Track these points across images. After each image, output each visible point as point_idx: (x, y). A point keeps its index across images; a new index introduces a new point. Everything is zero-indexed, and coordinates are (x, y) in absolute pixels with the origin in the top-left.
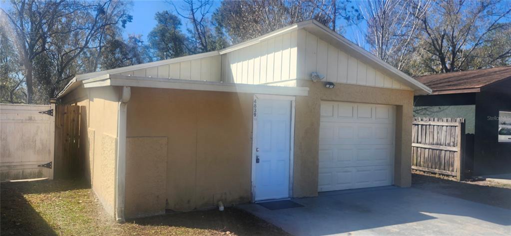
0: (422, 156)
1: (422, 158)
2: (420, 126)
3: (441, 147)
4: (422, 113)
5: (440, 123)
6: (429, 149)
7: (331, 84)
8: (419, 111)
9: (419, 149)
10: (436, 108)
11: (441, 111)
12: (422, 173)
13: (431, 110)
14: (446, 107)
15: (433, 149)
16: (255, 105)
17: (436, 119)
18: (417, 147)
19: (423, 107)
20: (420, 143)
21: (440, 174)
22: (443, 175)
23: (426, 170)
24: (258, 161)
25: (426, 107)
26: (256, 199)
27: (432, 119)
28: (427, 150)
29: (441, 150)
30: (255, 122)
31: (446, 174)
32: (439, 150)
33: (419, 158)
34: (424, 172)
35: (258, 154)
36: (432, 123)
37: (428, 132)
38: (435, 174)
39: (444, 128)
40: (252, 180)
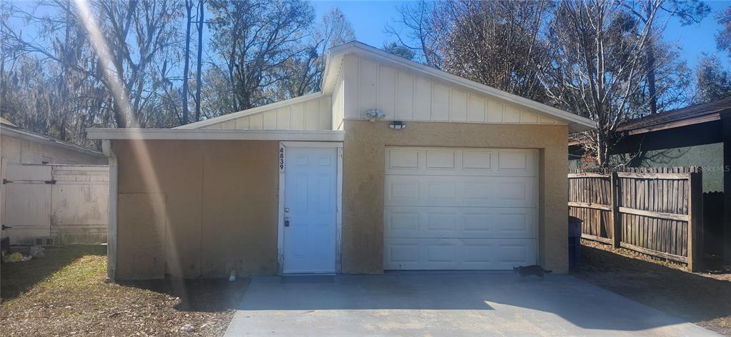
0: (650, 230)
1: (649, 235)
2: (646, 181)
3: (671, 216)
4: (658, 161)
5: (671, 176)
6: (658, 218)
7: (399, 123)
8: (655, 158)
9: (646, 218)
10: (674, 152)
11: (681, 156)
12: (649, 259)
13: (669, 155)
14: (686, 148)
15: (662, 219)
16: (282, 155)
17: (665, 170)
18: (644, 216)
19: (660, 151)
20: (648, 210)
21: (670, 261)
22: (674, 262)
23: (654, 254)
24: (287, 224)
25: (663, 150)
26: (284, 272)
27: (660, 170)
28: (655, 220)
29: (672, 220)
30: (282, 177)
31: (677, 260)
32: (670, 220)
33: (646, 234)
34: (652, 256)
35: (287, 215)
36: (660, 176)
37: (656, 192)
38: (663, 259)
39: (676, 182)
40: (278, 247)
